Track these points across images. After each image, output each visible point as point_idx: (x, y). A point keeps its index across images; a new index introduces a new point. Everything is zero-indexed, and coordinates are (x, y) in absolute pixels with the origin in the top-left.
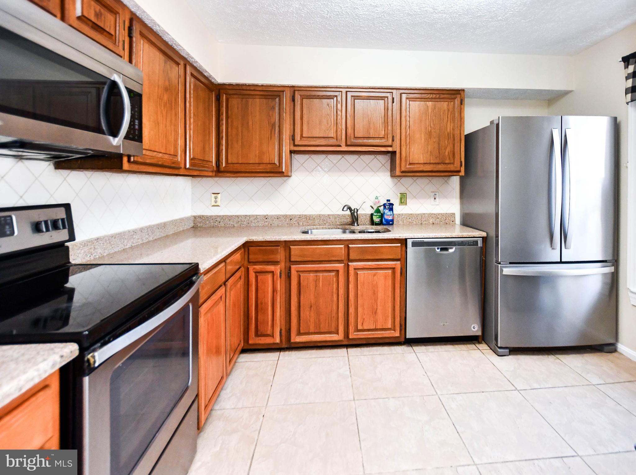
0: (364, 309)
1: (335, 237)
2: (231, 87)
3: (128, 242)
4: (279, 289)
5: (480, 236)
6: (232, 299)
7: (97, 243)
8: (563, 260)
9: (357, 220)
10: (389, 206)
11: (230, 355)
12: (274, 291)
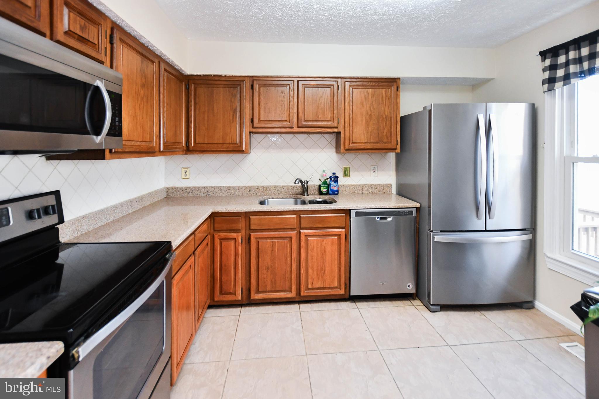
0: (314, 270)
1: (289, 209)
2: (198, 78)
3: (110, 216)
4: (240, 253)
5: (414, 207)
6: (200, 265)
7: (83, 221)
8: (487, 229)
9: (307, 190)
10: (335, 178)
11: (198, 311)
12: (236, 255)
